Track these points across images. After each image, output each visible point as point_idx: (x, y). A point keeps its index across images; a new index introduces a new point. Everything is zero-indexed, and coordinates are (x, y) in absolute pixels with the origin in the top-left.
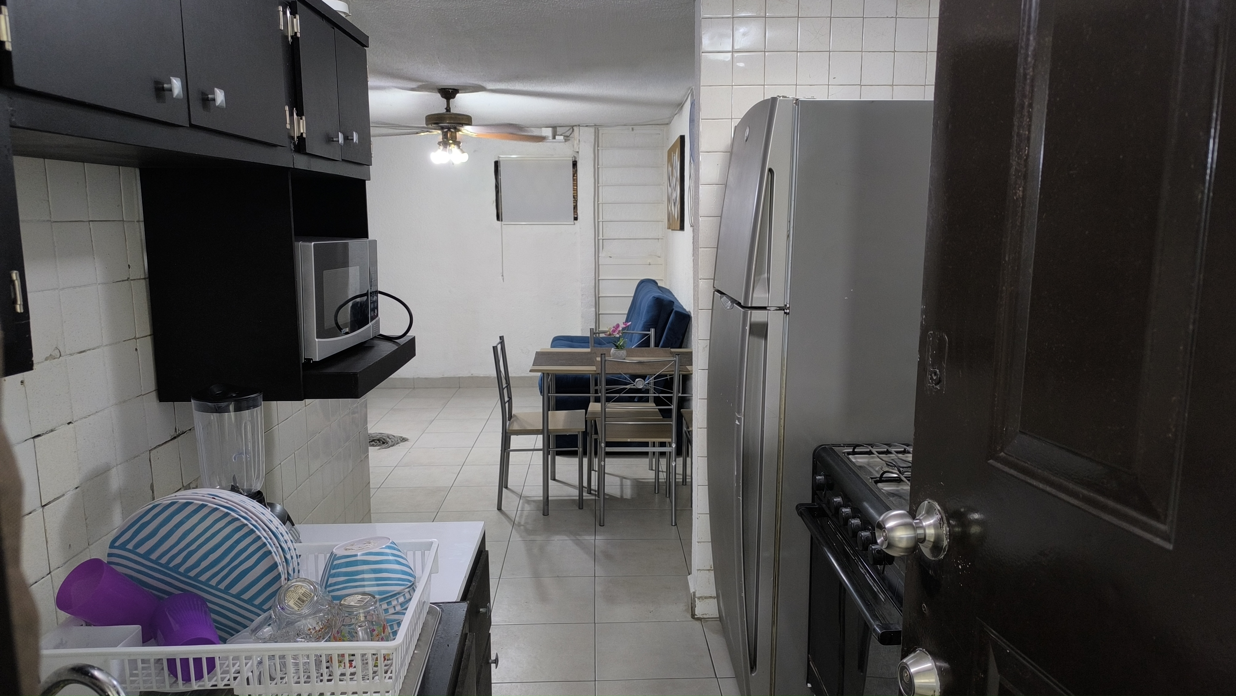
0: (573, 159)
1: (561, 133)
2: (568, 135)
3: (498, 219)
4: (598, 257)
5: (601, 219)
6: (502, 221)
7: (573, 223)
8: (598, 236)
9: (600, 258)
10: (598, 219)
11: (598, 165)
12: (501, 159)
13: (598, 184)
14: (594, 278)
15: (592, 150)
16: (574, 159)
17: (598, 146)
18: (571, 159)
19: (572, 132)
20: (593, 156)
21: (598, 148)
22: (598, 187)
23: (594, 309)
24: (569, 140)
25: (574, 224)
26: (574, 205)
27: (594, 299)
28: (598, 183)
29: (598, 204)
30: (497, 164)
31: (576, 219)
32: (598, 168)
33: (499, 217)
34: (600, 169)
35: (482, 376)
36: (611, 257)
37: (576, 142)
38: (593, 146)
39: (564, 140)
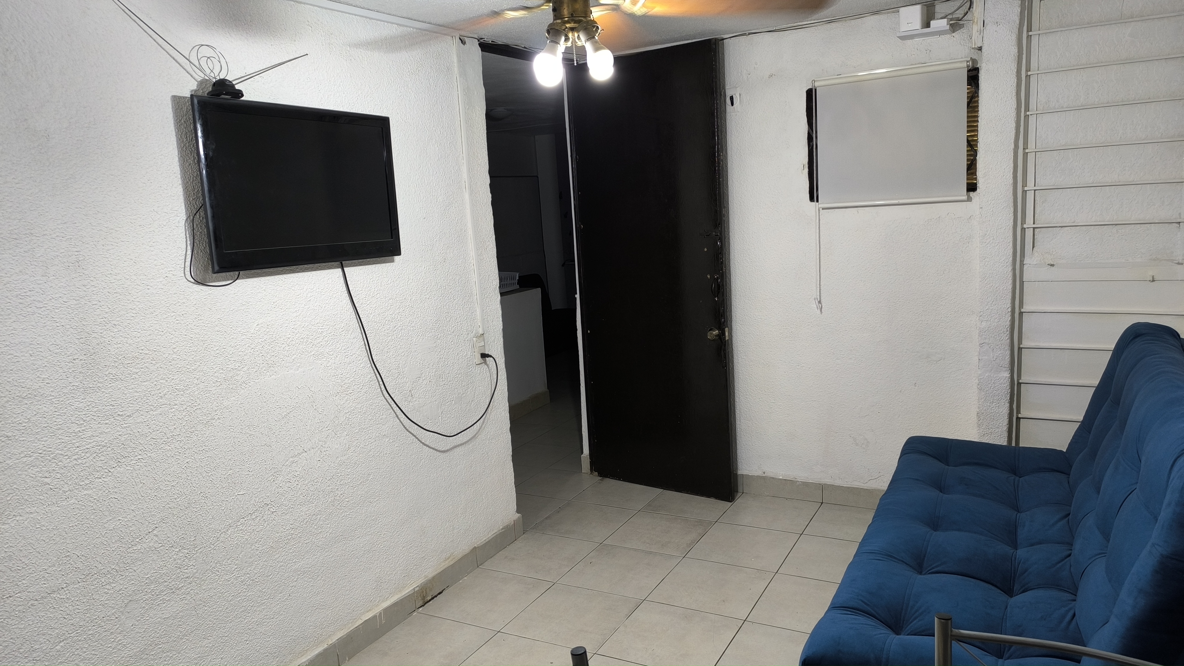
0: (968, 66)
1: (943, 15)
2: (961, 16)
3: (812, 199)
4: (1022, 265)
5: (1030, 185)
6: (817, 201)
7: (965, 198)
8: (1023, 221)
9: (1025, 267)
10: (1025, 184)
11: (1028, 69)
12: (817, 84)
13: (1025, 111)
14: (1010, 310)
15: (1014, 37)
16: (970, 63)
17: (1029, 29)
18: (965, 65)
19: (969, 9)
20: (1014, 50)
21: (1030, 33)
22: (1027, 117)
23: (1007, 375)
24: (961, 26)
25: (969, 199)
26: (967, 164)
27: (1008, 353)
28: (1027, 109)
29: (1025, 155)
30: (810, 95)
31: (972, 187)
32: (1028, 77)
33: (813, 196)
34: (1033, 80)
35: (781, 477)
36: (1052, 265)
37: (975, 28)
38: (1016, 30)
39: (948, 27)
